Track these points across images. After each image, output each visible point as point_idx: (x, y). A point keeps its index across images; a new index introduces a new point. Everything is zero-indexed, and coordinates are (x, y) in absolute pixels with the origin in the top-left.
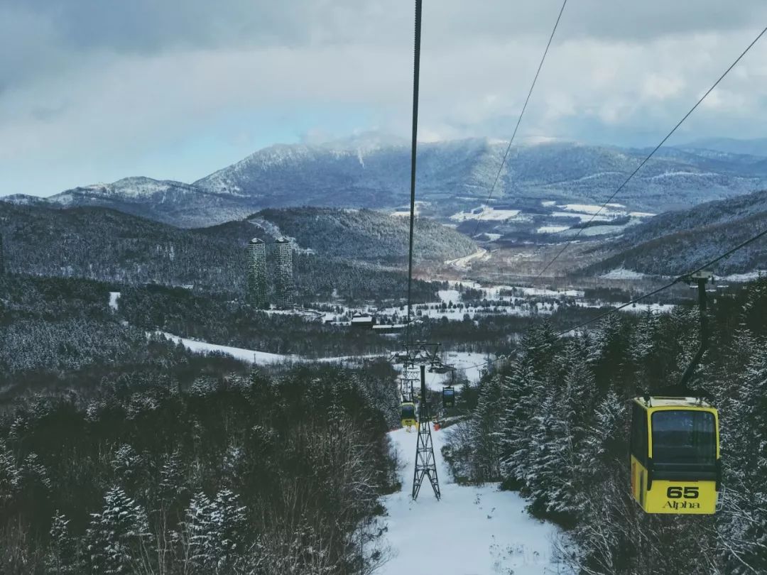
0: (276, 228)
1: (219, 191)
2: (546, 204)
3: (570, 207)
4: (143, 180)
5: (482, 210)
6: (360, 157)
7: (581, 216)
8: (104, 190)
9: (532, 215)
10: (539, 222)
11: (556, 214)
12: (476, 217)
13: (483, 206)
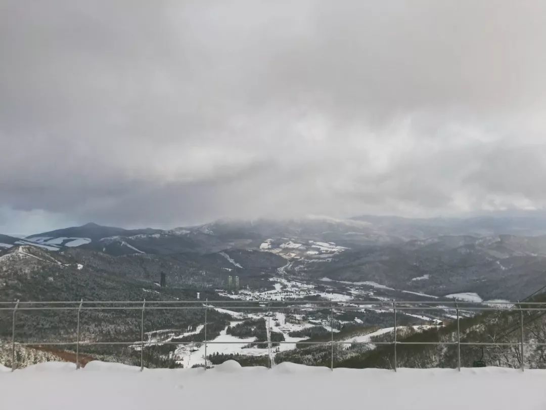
0: (228, 256)
1: (206, 233)
2: (311, 242)
3: (318, 243)
4: (181, 229)
5: (290, 244)
6: (252, 223)
7: (321, 247)
8: (169, 232)
9: (306, 246)
10: (307, 250)
11: (313, 246)
12: (287, 246)
13: (290, 242)
